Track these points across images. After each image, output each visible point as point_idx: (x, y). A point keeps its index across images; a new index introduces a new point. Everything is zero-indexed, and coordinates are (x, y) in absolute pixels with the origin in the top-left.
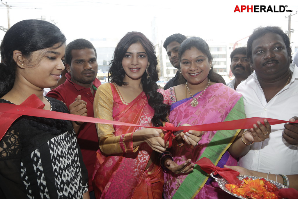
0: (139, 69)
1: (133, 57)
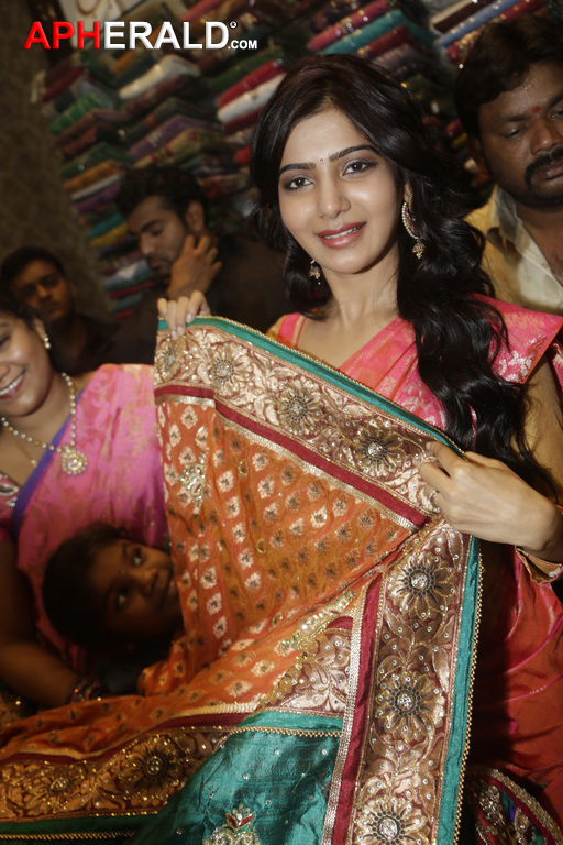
0: (359, 227)
1: (317, 181)
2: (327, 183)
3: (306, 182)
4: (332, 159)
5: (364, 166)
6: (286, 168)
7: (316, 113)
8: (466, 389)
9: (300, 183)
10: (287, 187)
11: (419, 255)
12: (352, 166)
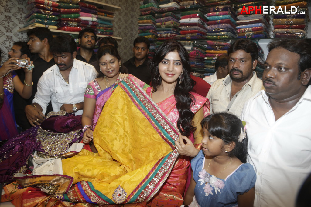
2: (171, 65)
3: (167, 63)
4: (174, 61)
5: (178, 64)
6: (164, 59)
7: (173, 51)
8: (184, 110)
9: (165, 62)
10: (163, 62)
11: (180, 83)
12: (176, 63)
